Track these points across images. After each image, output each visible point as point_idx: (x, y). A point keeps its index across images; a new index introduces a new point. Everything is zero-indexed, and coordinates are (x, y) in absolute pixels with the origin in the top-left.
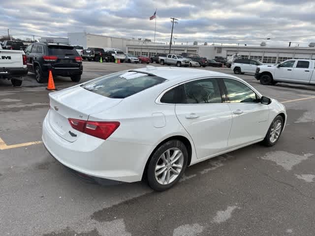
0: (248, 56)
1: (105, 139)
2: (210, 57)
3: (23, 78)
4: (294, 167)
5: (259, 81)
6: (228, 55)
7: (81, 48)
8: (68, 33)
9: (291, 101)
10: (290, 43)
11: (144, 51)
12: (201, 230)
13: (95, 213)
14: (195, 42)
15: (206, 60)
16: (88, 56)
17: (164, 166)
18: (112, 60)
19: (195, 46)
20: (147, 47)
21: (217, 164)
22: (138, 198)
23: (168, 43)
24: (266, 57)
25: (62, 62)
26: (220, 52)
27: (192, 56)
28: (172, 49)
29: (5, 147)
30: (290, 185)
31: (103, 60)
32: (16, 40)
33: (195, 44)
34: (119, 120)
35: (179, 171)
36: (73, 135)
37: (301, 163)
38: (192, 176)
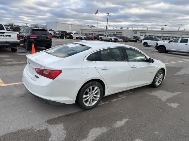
0: (153, 36)
1: (53, 79)
2: (130, 36)
3: (17, 48)
4: (168, 99)
5: (158, 51)
6: (141, 35)
7: (53, 31)
8: (47, 22)
9: (175, 62)
10: (179, 28)
11: (90, 32)
12: (106, 131)
13: (48, 120)
14: (121, 27)
15: (127, 38)
16: (57, 35)
17: (88, 95)
18: (71, 38)
19: (121, 30)
20: (93, 30)
21: (122, 96)
22: (73, 113)
23: (105, 28)
24: (164, 37)
25: (40, 39)
26: (136, 33)
27: (119, 35)
28: (107, 31)
29: (3, 85)
30: (163, 109)
31: (66, 38)
32: (17, 26)
33: (121, 29)
34: (62, 69)
35: (98, 99)
36: (37, 77)
37: (172, 97)
38: (106, 102)
